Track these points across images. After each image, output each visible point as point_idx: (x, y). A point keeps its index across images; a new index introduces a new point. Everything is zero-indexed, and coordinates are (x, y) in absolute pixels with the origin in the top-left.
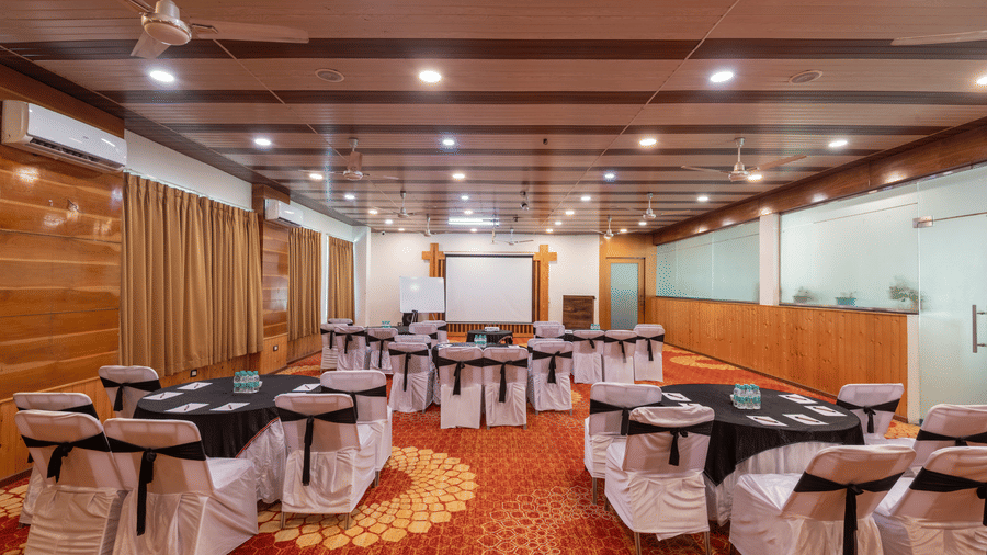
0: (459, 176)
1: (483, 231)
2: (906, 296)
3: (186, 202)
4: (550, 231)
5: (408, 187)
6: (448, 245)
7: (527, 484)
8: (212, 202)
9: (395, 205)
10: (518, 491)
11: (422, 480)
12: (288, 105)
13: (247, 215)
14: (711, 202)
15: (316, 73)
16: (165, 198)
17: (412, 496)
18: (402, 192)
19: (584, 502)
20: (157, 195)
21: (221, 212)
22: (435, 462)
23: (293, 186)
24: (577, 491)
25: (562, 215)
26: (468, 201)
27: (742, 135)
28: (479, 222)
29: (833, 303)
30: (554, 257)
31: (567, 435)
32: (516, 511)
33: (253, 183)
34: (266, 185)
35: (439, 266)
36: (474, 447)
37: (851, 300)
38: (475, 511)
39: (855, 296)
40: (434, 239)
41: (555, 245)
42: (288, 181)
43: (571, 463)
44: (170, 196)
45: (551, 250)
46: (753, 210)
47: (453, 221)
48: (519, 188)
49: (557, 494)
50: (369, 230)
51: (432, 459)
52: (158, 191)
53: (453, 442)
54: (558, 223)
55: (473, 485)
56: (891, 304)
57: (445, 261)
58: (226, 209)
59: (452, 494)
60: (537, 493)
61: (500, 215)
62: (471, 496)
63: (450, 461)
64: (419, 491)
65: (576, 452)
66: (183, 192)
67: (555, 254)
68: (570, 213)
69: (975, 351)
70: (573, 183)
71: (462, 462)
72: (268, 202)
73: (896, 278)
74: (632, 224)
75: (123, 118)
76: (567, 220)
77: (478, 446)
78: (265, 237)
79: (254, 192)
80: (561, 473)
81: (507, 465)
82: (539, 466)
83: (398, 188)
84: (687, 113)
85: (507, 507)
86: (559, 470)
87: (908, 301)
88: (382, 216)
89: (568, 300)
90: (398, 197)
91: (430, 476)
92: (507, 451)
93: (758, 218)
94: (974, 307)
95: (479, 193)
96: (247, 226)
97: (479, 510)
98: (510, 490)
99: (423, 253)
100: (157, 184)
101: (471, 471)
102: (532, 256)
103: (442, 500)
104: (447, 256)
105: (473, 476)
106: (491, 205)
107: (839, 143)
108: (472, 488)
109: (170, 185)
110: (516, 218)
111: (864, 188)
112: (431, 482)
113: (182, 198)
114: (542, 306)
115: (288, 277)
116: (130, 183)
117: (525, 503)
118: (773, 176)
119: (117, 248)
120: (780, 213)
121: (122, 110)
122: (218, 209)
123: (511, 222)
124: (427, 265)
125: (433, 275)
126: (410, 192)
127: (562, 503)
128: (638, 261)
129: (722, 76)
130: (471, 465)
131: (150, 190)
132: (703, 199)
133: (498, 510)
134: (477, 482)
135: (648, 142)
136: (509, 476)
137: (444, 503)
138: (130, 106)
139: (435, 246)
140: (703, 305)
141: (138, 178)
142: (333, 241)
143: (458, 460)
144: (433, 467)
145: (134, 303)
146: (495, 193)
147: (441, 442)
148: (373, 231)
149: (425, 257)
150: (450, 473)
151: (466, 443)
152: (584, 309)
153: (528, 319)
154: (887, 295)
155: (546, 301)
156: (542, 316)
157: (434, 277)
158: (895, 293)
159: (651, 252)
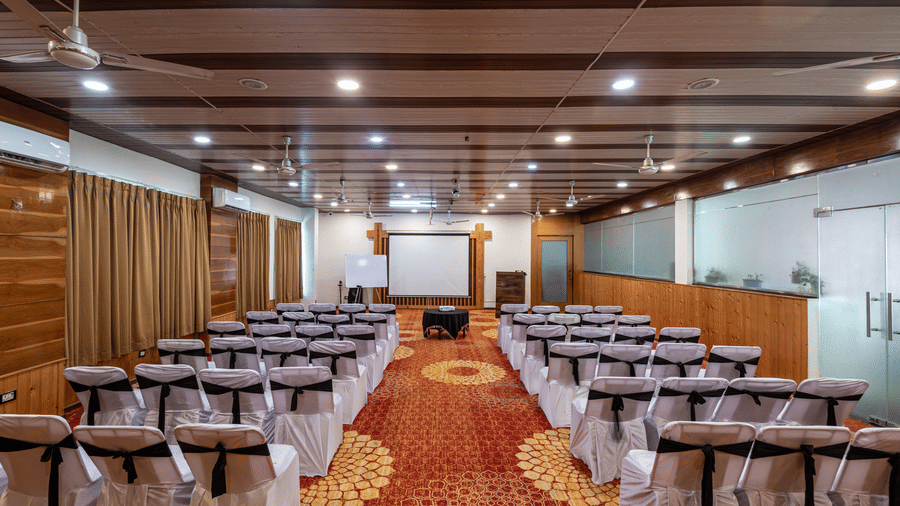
0: (391, 167)
1: (422, 212)
2: (806, 280)
3: (133, 195)
4: (484, 211)
5: (347, 176)
6: (391, 224)
7: (441, 469)
8: (159, 193)
9: (337, 191)
10: (431, 476)
11: (342, 465)
12: (219, 110)
13: (195, 203)
14: (629, 188)
15: (240, 82)
16: (112, 192)
17: (330, 483)
18: (341, 180)
19: (492, 488)
20: (104, 191)
21: (169, 202)
22: (357, 445)
23: (240, 176)
24: (487, 476)
25: (495, 199)
26: (405, 187)
27: (651, 132)
28: (416, 204)
29: (740, 284)
30: (489, 236)
31: (487, 415)
32: (426, 498)
33: (201, 173)
34: (214, 175)
35: (382, 244)
36: (397, 428)
37: (757, 282)
38: (387, 499)
39: (760, 278)
40: (378, 220)
41: (490, 224)
42: (236, 171)
43: (486, 445)
44: (117, 191)
45: (486, 228)
46: (669, 195)
47: (393, 204)
48: (451, 177)
49: (468, 480)
50: (317, 211)
51: (356, 442)
52: (104, 186)
53: (378, 423)
54: (492, 205)
55: (389, 470)
56: (795, 288)
57: (388, 239)
58: (174, 198)
59: (368, 480)
60: (449, 478)
61: (437, 199)
62: (386, 482)
63: (371, 444)
64: (338, 477)
65: (492, 433)
66: (130, 185)
67: (490, 233)
68: (501, 197)
69: (869, 335)
70: (500, 172)
71: (383, 445)
72: (216, 191)
73: (798, 263)
74: (561, 206)
75: (68, 121)
76: (498, 203)
77: (401, 427)
78: (212, 223)
79: (202, 181)
80: (475, 456)
81: (425, 447)
82: (455, 448)
83: (338, 176)
84: (598, 115)
85: (418, 494)
86: (473, 453)
87: (809, 285)
88: (327, 200)
89: (500, 276)
90: (338, 184)
91: (350, 461)
92: (428, 433)
93: (674, 203)
94: (868, 294)
95: (413, 181)
96: (195, 213)
97: (391, 497)
98: (424, 475)
99: (368, 231)
100: (104, 179)
101: (390, 454)
102: (468, 235)
103: (358, 487)
104: (390, 234)
105: (391, 460)
106: (429, 190)
107: (742, 139)
108: (388, 474)
109: (117, 180)
110: (452, 201)
111: (769, 178)
112: (350, 467)
113: (129, 191)
114: (479, 281)
115: (235, 259)
116: (76, 180)
117: (436, 489)
118: (685, 166)
119: (63, 242)
120: (694, 199)
121: (68, 114)
122: (166, 199)
123: (448, 205)
124: (372, 242)
125: (377, 252)
126: (349, 181)
127: (470, 489)
128: (567, 238)
129: (624, 84)
130: (391, 448)
131: (97, 186)
132: (622, 185)
133: (410, 498)
134: (394, 467)
135: (563, 139)
136: (425, 460)
137: (358, 491)
138: (73, 110)
139: (378, 226)
140: (625, 281)
141: (85, 175)
142: (281, 223)
143: (380, 443)
144: (355, 450)
145: (81, 293)
146: (431, 181)
147: (367, 423)
148: (320, 211)
149: (370, 235)
150: (370, 458)
151: (390, 423)
152: (515, 285)
153: (465, 293)
154: (790, 279)
155: (483, 277)
156: (478, 290)
157: (378, 254)
158: (797, 277)
159: (579, 230)
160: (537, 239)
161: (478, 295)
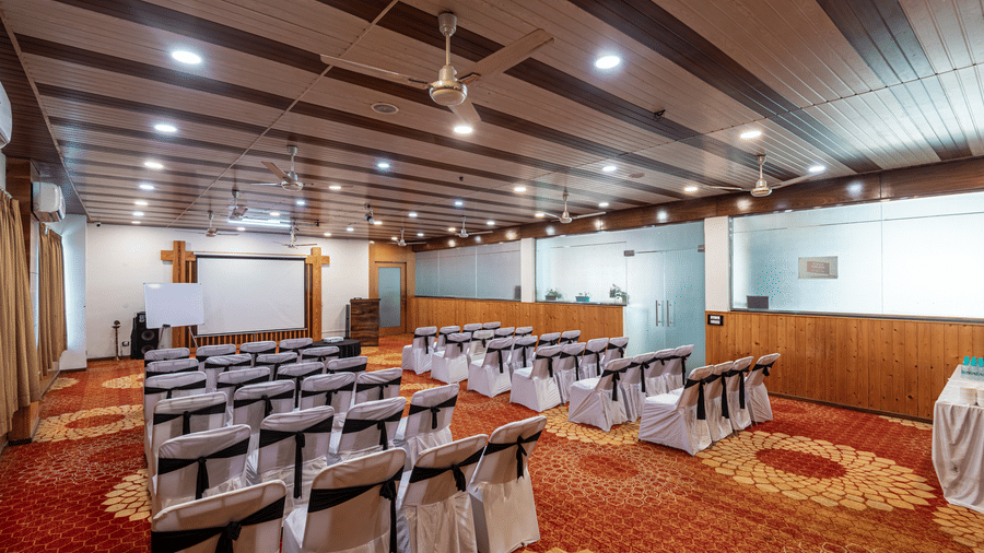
1: (254, 231)
2: (619, 296)
4: (327, 234)
6: (197, 243)
13: (10, 204)
29: (574, 300)
30: (326, 260)
34: (32, 161)
35: (186, 269)
37: (586, 298)
39: (588, 296)
40: (179, 236)
41: (327, 248)
45: (324, 253)
50: (86, 220)
56: (611, 301)
57: (195, 263)
67: (328, 258)
68: (378, 223)
69: (657, 325)
72: (41, 187)
73: (614, 285)
79: (9, 169)
87: (621, 299)
89: (355, 304)
94: (657, 301)
99: (163, 252)
102: (304, 259)
104: (198, 256)
114: (315, 310)
120: (536, 238)
124: (169, 268)
125: (177, 279)
128: (401, 265)
139: (179, 245)
149: (165, 257)
152: (370, 312)
153: (301, 325)
154: (609, 295)
155: (320, 305)
156: (315, 320)
157: (180, 281)
158: (613, 294)
159: (410, 257)
160: (375, 265)
161: (315, 326)
